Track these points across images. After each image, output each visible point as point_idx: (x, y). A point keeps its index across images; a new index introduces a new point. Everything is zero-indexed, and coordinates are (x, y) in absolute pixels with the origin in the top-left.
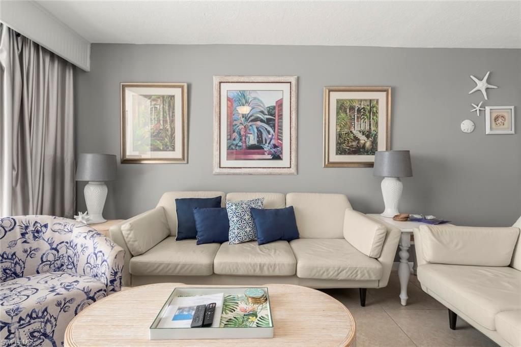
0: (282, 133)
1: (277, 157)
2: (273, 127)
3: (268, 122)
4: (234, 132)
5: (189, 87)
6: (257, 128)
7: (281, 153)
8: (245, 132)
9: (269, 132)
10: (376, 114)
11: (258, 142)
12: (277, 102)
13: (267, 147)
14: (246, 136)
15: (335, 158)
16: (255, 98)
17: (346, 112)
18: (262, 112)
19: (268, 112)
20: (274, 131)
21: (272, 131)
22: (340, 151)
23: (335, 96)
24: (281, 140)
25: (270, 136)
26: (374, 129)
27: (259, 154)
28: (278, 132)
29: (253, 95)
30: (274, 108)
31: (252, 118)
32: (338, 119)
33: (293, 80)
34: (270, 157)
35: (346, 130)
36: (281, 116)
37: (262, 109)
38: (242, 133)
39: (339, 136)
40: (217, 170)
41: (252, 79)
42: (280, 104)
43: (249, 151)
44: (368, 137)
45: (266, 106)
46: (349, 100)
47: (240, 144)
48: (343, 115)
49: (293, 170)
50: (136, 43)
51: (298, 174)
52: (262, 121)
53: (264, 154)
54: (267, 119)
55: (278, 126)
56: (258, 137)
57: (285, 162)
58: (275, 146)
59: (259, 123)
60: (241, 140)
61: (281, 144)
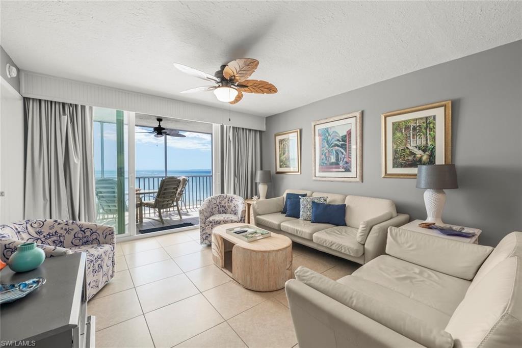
0: (351, 154)
1: (348, 170)
2: (345, 149)
3: (343, 146)
4: (323, 154)
5: (301, 131)
6: (336, 151)
7: (351, 168)
8: (329, 154)
9: (342, 153)
10: (433, 129)
11: (336, 160)
12: (347, 132)
13: (341, 164)
14: (329, 157)
15: (391, 170)
16: (334, 132)
17: (401, 131)
18: (338, 140)
19: (342, 140)
20: (346, 152)
21: (344, 153)
22: (396, 165)
23: (391, 120)
24: (351, 158)
25: (343, 156)
26: (431, 143)
27: (336, 168)
28: (349, 153)
29: (333, 130)
30: (346, 136)
31: (333, 145)
32: (394, 138)
33: (358, 115)
34: (343, 170)
35: (402, 147)
36: (350, 141)
37: (338, 138)
38: (327, 155)
39: (395, 152)
40: (314, 178)
41: (332, 120)
42: (349, 133)
43: (331, 166)
44: (424, 151)
45: (341, 135)
46: (405, 122)
47: (326, 162)
48: (399, 134)
49: (358, 179)
50: (281, 112)
51: (362, 182)
52: (338, 146)
53: (339, 168)
54: (341, 144)
55: (349, 148)
56: (336, 157)
57: (353, 174)
58: (347, 163)
59: (337, 148)
60: (326, 159)
61: (351, 161)
